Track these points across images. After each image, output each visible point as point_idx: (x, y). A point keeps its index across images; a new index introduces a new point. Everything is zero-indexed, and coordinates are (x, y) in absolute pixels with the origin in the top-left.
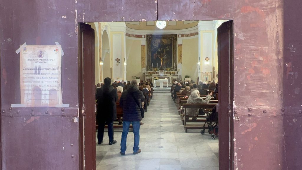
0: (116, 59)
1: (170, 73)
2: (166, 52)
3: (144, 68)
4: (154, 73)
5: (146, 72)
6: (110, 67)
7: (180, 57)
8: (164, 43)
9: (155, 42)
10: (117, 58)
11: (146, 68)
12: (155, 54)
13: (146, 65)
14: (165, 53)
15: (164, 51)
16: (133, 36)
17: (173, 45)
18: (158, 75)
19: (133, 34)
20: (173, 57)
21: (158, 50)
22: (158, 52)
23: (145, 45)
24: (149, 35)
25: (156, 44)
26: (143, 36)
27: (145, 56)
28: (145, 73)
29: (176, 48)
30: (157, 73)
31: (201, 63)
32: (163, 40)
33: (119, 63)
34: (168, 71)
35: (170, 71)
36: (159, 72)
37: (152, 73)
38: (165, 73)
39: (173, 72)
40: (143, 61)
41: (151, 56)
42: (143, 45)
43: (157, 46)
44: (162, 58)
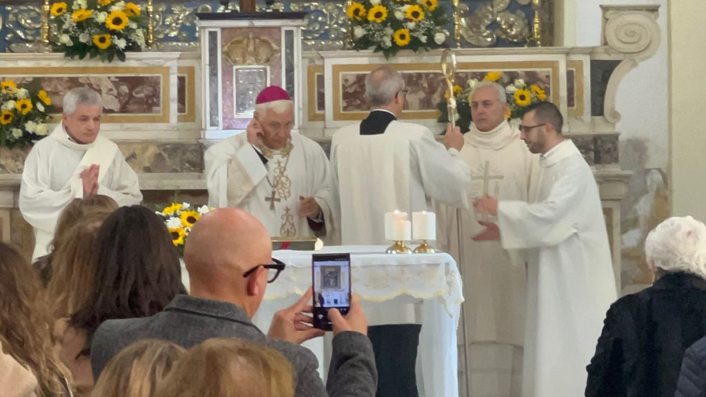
18: (165, 128)
30: (140, 97)
34: (403, 59)
35: (440, 38)
36: (191, 70)
37: (34, 87)
38: (322, 105)
39: (512, 78)
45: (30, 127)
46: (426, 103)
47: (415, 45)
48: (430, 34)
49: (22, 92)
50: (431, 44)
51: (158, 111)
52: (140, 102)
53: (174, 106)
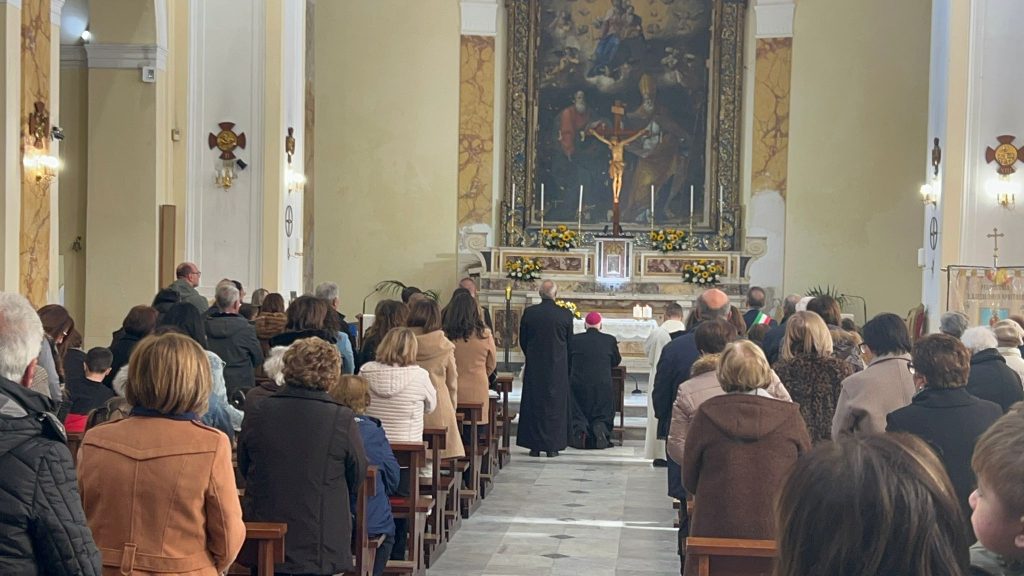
0: (216, 131)
1: (681, 263)
2: (662, 94)
3: (479, 220)
4: (554, 265)
5: (487, 255)
6: (160, 201)
7: (769, 140)
9: (568, 19)
10: (227, 127)
11: (494, 221)
12: (566, 112)
13: (496, 196)
14: (647, 106)
15: (645, 91)
17: (720, 42)
18: (582, 277)
20: (716, 139)
21: (593, 80)
22: (592, 93)
23: (490, 41)
25: (583, 31)
27: (491, 124)
28: (479, 265)
29: (743, 67)
30: (574, 265)
31: (951, 188)
33: (242, 165)
34: (670, 254)
35: (684, 247)
36: (593, 256)
37: (535, 261)
38: (640, 270)
39: (710, 262)
40: (472, 168)
41: (536, 127)
42: (479, 38)
43: (588, 48)
44: (619, 141)
45: (533, 274)
46: (678, 271)
47: (674, 249)
48: (680, 245)
49: (531, 262)
50: (681, 249)
51: (580, 270)
52: (574, 267)
53: (586, 269)
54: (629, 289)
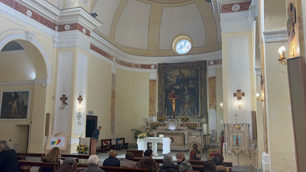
0: (66, 96)
1: (187, 124)
3: (153, 116)
4: (160, 125)
7: (212, 98)
8: (185, 76)
9: (170, 75)
10: (64, 96)
12: (170, 94)
13: (157, 111)
14: (186, 92)
15: (186, 88)
16: (137, 66)
17: (201, 78)
18: (166, 128)
19: (136, 63)
20: (201, 98)
21: (175, 87)
22: (175, 89)
23: (155, 81)
24: (162, 64)
25: (173, 77)
26: (153, 67)
27: (156, 97)
29: (206, 83)
30: (164, 125)
32: (184, 71)
33: (66, 104)
34: (185, 122)
35: (188, 121)
36: (168, 123)
37: (156, 124)
38: (179, 126)
40: (152, 105)
41: (164, 97)
42: (153, 80)
43: (174, 80)
44: (174, 98)
46: (187, 126)
51: (166, 126)
54: (176, 130)
